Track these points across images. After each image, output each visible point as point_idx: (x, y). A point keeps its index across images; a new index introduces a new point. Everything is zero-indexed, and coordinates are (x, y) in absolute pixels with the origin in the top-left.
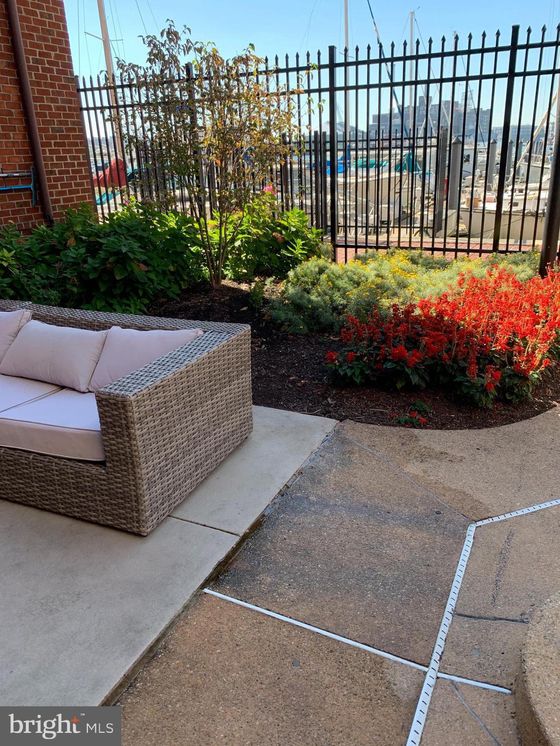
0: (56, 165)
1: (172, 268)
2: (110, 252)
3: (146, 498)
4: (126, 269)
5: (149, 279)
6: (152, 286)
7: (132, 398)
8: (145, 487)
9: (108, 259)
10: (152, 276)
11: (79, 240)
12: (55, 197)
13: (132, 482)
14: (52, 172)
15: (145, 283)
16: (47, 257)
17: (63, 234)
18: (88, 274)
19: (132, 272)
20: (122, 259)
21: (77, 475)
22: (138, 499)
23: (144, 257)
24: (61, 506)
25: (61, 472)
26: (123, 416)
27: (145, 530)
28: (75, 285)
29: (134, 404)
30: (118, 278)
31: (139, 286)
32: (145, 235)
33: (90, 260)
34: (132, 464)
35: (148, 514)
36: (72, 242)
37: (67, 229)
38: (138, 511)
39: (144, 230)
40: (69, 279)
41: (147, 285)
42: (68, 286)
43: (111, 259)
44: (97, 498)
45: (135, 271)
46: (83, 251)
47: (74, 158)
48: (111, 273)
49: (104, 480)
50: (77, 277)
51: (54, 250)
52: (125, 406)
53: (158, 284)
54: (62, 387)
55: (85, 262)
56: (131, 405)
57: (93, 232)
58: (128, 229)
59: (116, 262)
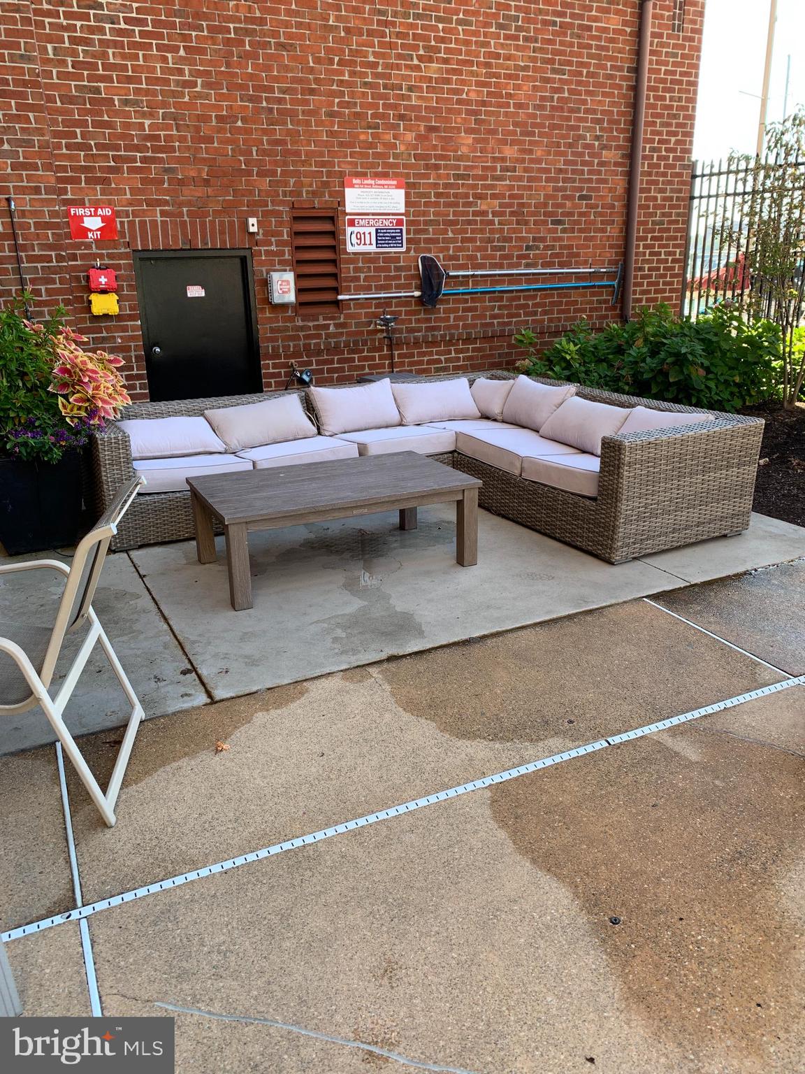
0: (648, 261)
1: (737, 379)
2: (670, 353)
3: (621, 530)
4: (682, 372)
5: (707, 387)
6: (708, 395)
7: (627, 444)
8: (622, 521)
9: (666, 360)
10: (712, 384)
11: (646, 340)
12: (637, 296)
13: (613, 514)
14: (641, 269)
15: (702, 391)
16: (611, 357)
17: (634, 334)
18: (643, 373)
19: (689, 375)
20: (680, 360)
21: (575, 505)
22: (614, 529)
23: (706, 363)
24: (558, 531)
25: (565, 503)
26: (617, 458)
27: (616, 557)
28: (627, 384)
29: (627, 449)
30: (671, 380)
31: (693, 392)
32: (715, 339)
33: (648, 360)
34: (616, 498)
35: (619, 544)
36: (640, 342)
37: (638, 330)
38: (612, 540)
39: (716, 335)
40: (624, 377)
41: (703, 393)
42: (620, 384)
43: (669, 360)
44: (585, 526)
45: (692, 376)
46: (645, 350)
47: (669, 254)
48: (666, 375)
49: (593, 511)
50: (633, 376)
51: (620, 351)
52: (620, 449)
53: (716, 394)
54: (584, 452)
55: (644, 361)
56: (624, 449)
57: (660, 332)
58: (697, 332)
59: (674, 363)
